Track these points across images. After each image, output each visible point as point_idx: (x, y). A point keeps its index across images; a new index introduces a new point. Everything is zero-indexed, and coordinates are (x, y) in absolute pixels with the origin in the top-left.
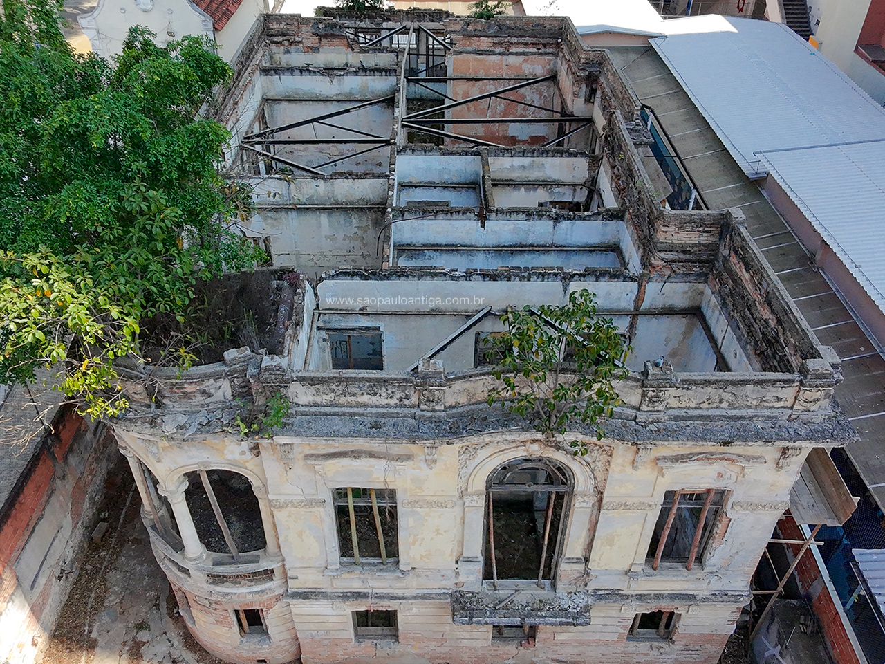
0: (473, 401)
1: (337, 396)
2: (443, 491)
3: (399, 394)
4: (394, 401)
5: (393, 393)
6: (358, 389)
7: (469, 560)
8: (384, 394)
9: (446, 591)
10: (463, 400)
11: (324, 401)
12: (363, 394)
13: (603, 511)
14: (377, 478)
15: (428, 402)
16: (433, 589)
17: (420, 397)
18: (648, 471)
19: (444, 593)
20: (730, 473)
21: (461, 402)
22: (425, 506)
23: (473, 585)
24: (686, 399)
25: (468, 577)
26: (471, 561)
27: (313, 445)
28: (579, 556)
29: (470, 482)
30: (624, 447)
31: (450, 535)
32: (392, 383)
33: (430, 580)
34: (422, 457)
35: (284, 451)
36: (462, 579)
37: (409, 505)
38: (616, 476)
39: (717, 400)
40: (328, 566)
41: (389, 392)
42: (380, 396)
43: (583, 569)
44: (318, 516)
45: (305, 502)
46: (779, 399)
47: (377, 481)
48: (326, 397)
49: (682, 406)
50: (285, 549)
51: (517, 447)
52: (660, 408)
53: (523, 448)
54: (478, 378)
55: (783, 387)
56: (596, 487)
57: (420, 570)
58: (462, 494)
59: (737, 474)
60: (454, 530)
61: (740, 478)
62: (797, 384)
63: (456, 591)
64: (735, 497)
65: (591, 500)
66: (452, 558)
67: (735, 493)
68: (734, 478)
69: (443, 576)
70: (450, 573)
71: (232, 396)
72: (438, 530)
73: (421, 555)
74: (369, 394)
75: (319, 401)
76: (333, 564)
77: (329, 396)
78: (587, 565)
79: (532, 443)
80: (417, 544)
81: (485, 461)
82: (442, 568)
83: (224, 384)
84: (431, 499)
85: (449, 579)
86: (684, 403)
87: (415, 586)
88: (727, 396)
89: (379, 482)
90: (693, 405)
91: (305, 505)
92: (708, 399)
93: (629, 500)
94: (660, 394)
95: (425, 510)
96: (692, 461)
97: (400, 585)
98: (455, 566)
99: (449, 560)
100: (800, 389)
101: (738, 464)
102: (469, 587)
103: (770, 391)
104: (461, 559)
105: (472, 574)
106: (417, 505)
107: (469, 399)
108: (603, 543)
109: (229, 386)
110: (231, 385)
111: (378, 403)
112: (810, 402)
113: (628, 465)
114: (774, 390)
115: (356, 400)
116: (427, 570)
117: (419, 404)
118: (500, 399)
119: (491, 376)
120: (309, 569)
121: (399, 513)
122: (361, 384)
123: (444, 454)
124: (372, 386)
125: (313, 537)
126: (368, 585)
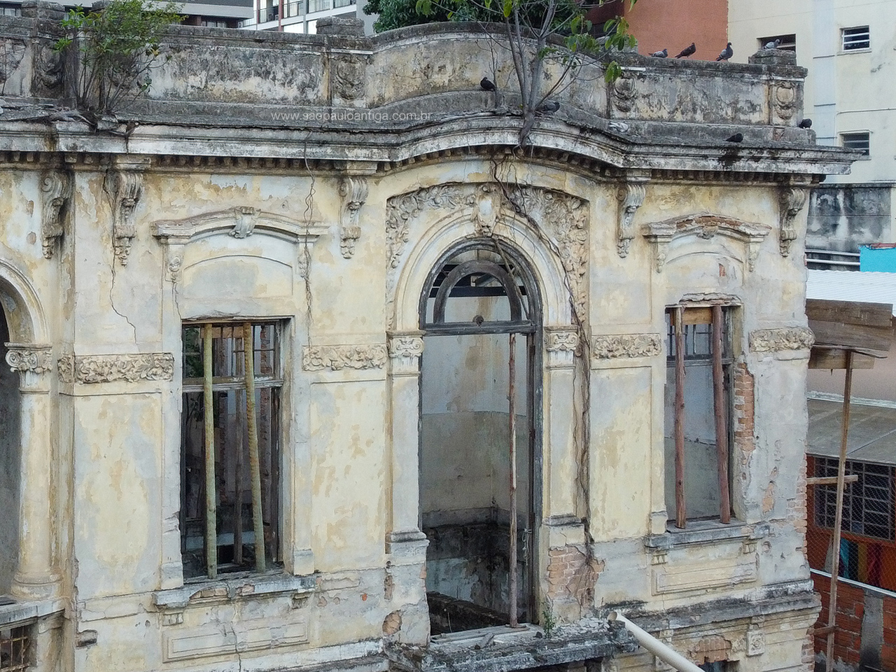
0: (403, 94)
1: (212, 77)
2: (364, 321)
3: (301, 78)
4: (292, 92)
5: (292, 72)
6: (243, 63)
7: (405, 539)
8: (280, 76)
9: (370, 646)
10: (388, 91)
11: (190, 90)
12: (248, 75)
13: (596, 362)
14: (264, 288)
15: (347, 87)
16: (349, 643)
17: (331, 81)
18: (637, 259)
19: (370, 654)
20: (734, 264)
21: (387, 96)
22: (340, 363)
23: (416, 618)
24: (656, 102)
25: (406, 593)
26: (410, 540)
27: (167, 197)
28: (570, 510)
29: (399, 305)
30: (601, 200)
31: (376, 454)
32: (293, 49)
33: (342, 613)
34: (334, 228)
35: (132, 192)
36: (398, 601)
37: (315, 362)
38: (599, 272)
39: (690, 107)
40: (161, 582)
41: (288, 70)
42: (274, 79)
43: (582, 540)
44: (157, 409)
45: (141, 361)
46: (753, 108)
47: (263, 295)
48: (193, 80)
49: (655, 116)
50: (82, 533)
51: (462, 210)
52: (632, 114)
53: (469, 211)
54: (408, 42)
55: (753, 84)
56: (574, 313)
57: (328, 577)
58: (390, 336)
59: (740, 264)
60: (382, 438)
61: (747, 274)
62: (764, 77)
63: (390, 644)
64: (750, 321)
65: (572, 341)
66: (378, 533)
67: (747, 311)
68: (739, 275)
69: (364, 597)
70: (376, 581)
71: (31, 91)
72: (356, 439)
73: (329, 525)
74: (258, 74)
75: (181, 90)
76: (170, 573)
77: (198, 79)
78: (586, 530)
79: (482, 197)
80: (323, 488)
81: (419, 249)
82: (364, 565)
83: (25, 58)
84: (349, 342)
85: (374, 606)
86: (655, 109)
87: (316, 637)
88: (699, 98)
89: (266, 299)
90: (666, 116)
91: (141, 367)
92: (680, 103)
93: (626, 331)
94: (630, 81)
95: (338, 376)
96: (689, 221)
97: (292, 633)
98: (385, 558)
99: (376, 538)
100: (770, 87)
101: (742, 228)
102: (410, 628)
103: (741, 91)
104: (393, 537)
105: (415, 582)
106: (327, 362)
107: (397, 92)
108: (602, 459)
109: (30, 64)
110: (34, 62)
111: (269, 96)
112: (788, 107)
113: (612, 245)
114: (745, 88)
115: (239, 89)
116: (340, 576)
117: (330, 98)
118: (436, 89)
119: (424, 39)
120: (124, 599)
121: (295, 391)
122: (248, 50)
123: (366, 218)
124: (263, 56)
125: (142, 484)
126: (233, 640)
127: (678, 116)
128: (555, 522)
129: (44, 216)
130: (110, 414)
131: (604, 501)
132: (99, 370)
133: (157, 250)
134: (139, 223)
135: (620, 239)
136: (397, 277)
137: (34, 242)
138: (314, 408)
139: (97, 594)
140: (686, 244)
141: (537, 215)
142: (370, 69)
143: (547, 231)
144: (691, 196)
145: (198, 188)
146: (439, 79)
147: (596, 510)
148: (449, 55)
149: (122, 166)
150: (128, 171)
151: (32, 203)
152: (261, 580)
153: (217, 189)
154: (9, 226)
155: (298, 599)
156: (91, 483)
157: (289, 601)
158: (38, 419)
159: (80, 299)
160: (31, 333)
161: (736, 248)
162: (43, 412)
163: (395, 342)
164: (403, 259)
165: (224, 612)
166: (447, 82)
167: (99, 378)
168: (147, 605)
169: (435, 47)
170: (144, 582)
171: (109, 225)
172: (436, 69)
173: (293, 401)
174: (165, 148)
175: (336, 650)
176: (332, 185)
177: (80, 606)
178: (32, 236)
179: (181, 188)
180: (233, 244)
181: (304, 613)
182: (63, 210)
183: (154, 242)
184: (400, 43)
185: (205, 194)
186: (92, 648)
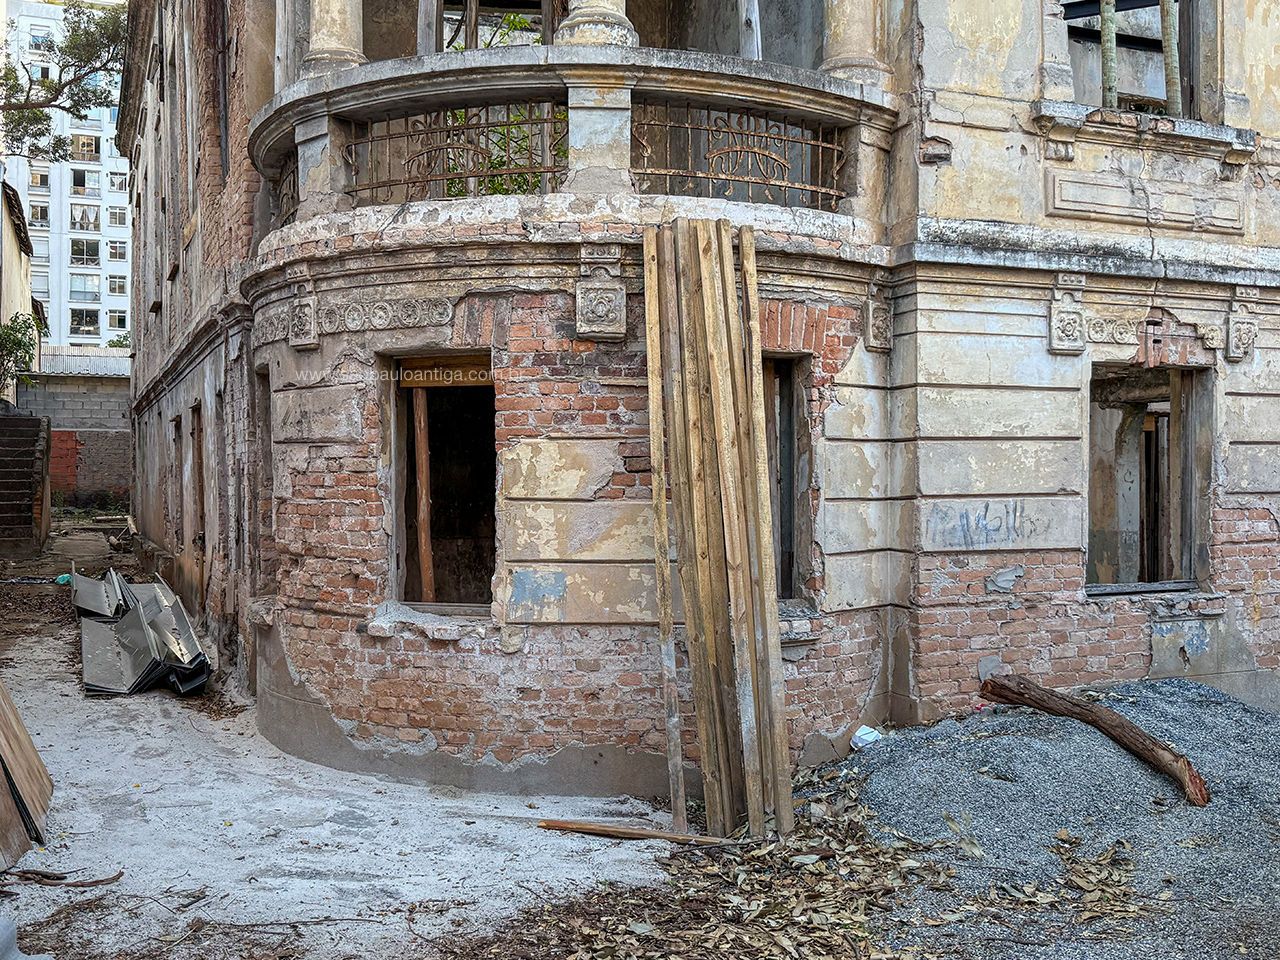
40: (1043, 88)
57: (1267, 143)
73: (1268, 68)
76: (1056, 77)
80: (1259, 11)
87: (1252, 230)
97: (1223, 212)
120: (990, 102)
126: (1144, 203)
139: (952, 85)
155: (1230, 166)
157: (1217, 164)
165: (1129, 159)
168: (1024, 120)
170: (1019, 84)
177: (928, 96)
181: (1235, 188)
186: (944, 168)
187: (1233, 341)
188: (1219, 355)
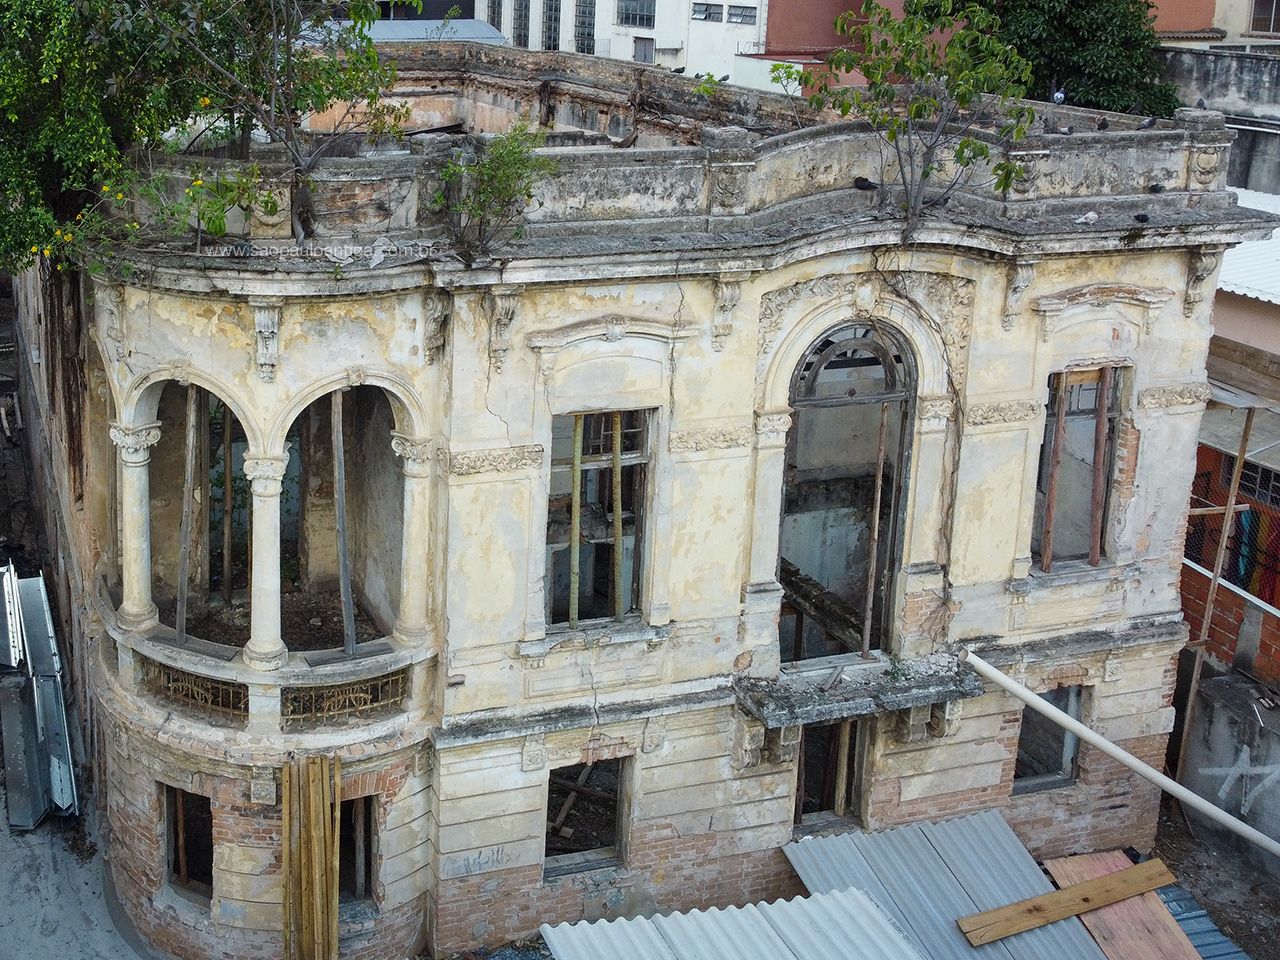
0: (785, 196)
1: (591, 198)
2: (731, 405)
3: (680, 190)
4: (671, 204)
5: (672, 186)
6: (622, 182)
7: (761, 590)
8: (659, 190)
9: (721, 681)
10: (770, 196)
11: (569, 211)
12: (627, 193)
13: (968, 429)
14: (633, 383)
15: (726, 195)
16: (700, 679)
17: (711, 191)
18: (1022, 333)
19: (720, 688)
20: (1129, 328)
21: (768, 199)
22: (705, 444)
23: (767, 657)
24: (1059, 179)
25: (759, 636)
26: (766, 591)
27: (541, 310)
28: (931, 558)
29: (769, 387)
30: (989, 279)
31: (737, 521)
32: (674, 165)
33: (695, 654)
34: (706, 325)
35: (506, 314)
36: (750, 642)
37: (680, 445)
38: (980, 346)
39: (1097, 180)
40: (525, 634)
41: (668, 185)
42: (653, 194)
43: (941, 585)
44: (526, 493)
45: (512, 454)
46: (1169, 174)
47: (632, 389)
48: (572, 202)
49: (1056, 193)
50: (454, 597)
51: (840, 297)
52: (1031, 195)
53: (848, 298)
54: (793, 148)
55: (1171, 151)
56: (951, 382)
57: (683, 626)
58: (757, 415)
59: (1137, 329)
60: (743, 507)
61: (1143, 337)
62: (1186, 144)
63: (740, 679)
64: (1141, 381)
65: (946, 409)
66: (734, 587)
67: (1139, 372)
68: (1134, 337)
69: (717, 640)
70: (730, 627)
71: (417, 220)
72: (717, 508)
73: (687, 582)
74: (637, 191)
75: (560, 213)
76: (535, 627)
77: (577, 200)
78: (946, 576)
79: (862, 284)
80: (682, 551)
81: (792, 336)
82: (719, 615)
83: (411, 192)
84: (713, 426)
85: (727, 647)
86: (1057, 186)
87: (669, 675)
88: (1108, 171)
89: (636, 392)
90: (1068, 190)
91: (512, 460)
92: (1086, 178)
93: (1003, 400)
94: (1031, 164)
95: (702, 455)
96: (1083, 295)
97: (646, 673)
98: (740, 607)
99: (732, 591)
100: (1191, 153)
101: (1141, 297)
102: (760, 665)
103: (1156, 160)
104: (749, 589)
105: (768, 626)
106: (692, 443)
107: (779, 193)
108: (968, 513)
109: (416, 197)
110: (420, 194)
111: (648, 210)
112: (1209, 172)
113: (996, 320)
114: (1161, 156)
115: (617, 206)
116: (695, 624)
117: (709, 207)
118: (822, 189)
119: (811, 143)
120: (490, 649)
121: (659, 470)
122: (628, 170)
123: (739, 314)
124: (643, 174)
125: (509, 555)
126: (590, 681)
127: (1083, 191)
128: (915, 570)
129: (426, 331)
130: (482, 498)
131: (966, 550)
132: (472, 464)
133: (531, 357)
134: (514, 335)
135: (1005, 314)
136: (769, 361)
137: (416, 353)
138: (677, 485)
139: (466, 646)
140: (1078, 313)
141: (919, 295)
142: (752, 176)
143: (930, 309)
144: (1089, 267)
145: (573, 299)
146: (823, 179)
147: (958, 559)
148: (836, 155)
149: (497, 293)
150: (503, 296)
151: (415, 320)
152: (618, 631)
153: (591, 299)
154: (392, 344)
155: (652, 646)
156: (463, 556)
157: (645, 646)
158: (418, 499)
159: (456, 403)
160: (413, 429)
161: (1134, 313)
162: (423, 493)
163: (762, 421)
164: (775, 345)
165: (583, 657)
166: (832, 181)
167: (472, 471)
168: (511, 653)
169: (822, 149)
170: (510, 634)
171: (485, 339)
172: (822, 169)
173: (657, 478)
174: (539, 276)
175: (687, 684)
176: (706, 287)
177: (450, 655)
178: (414, 351)
179: (556, 300)
180: (604, 347)
181: (658, 654)
182: (444, 323)
183: (528, 351)
184: (785, 149)
185: (578, 304)
186: (460, 688)
187: (647, 742)
188: (638, 750)
